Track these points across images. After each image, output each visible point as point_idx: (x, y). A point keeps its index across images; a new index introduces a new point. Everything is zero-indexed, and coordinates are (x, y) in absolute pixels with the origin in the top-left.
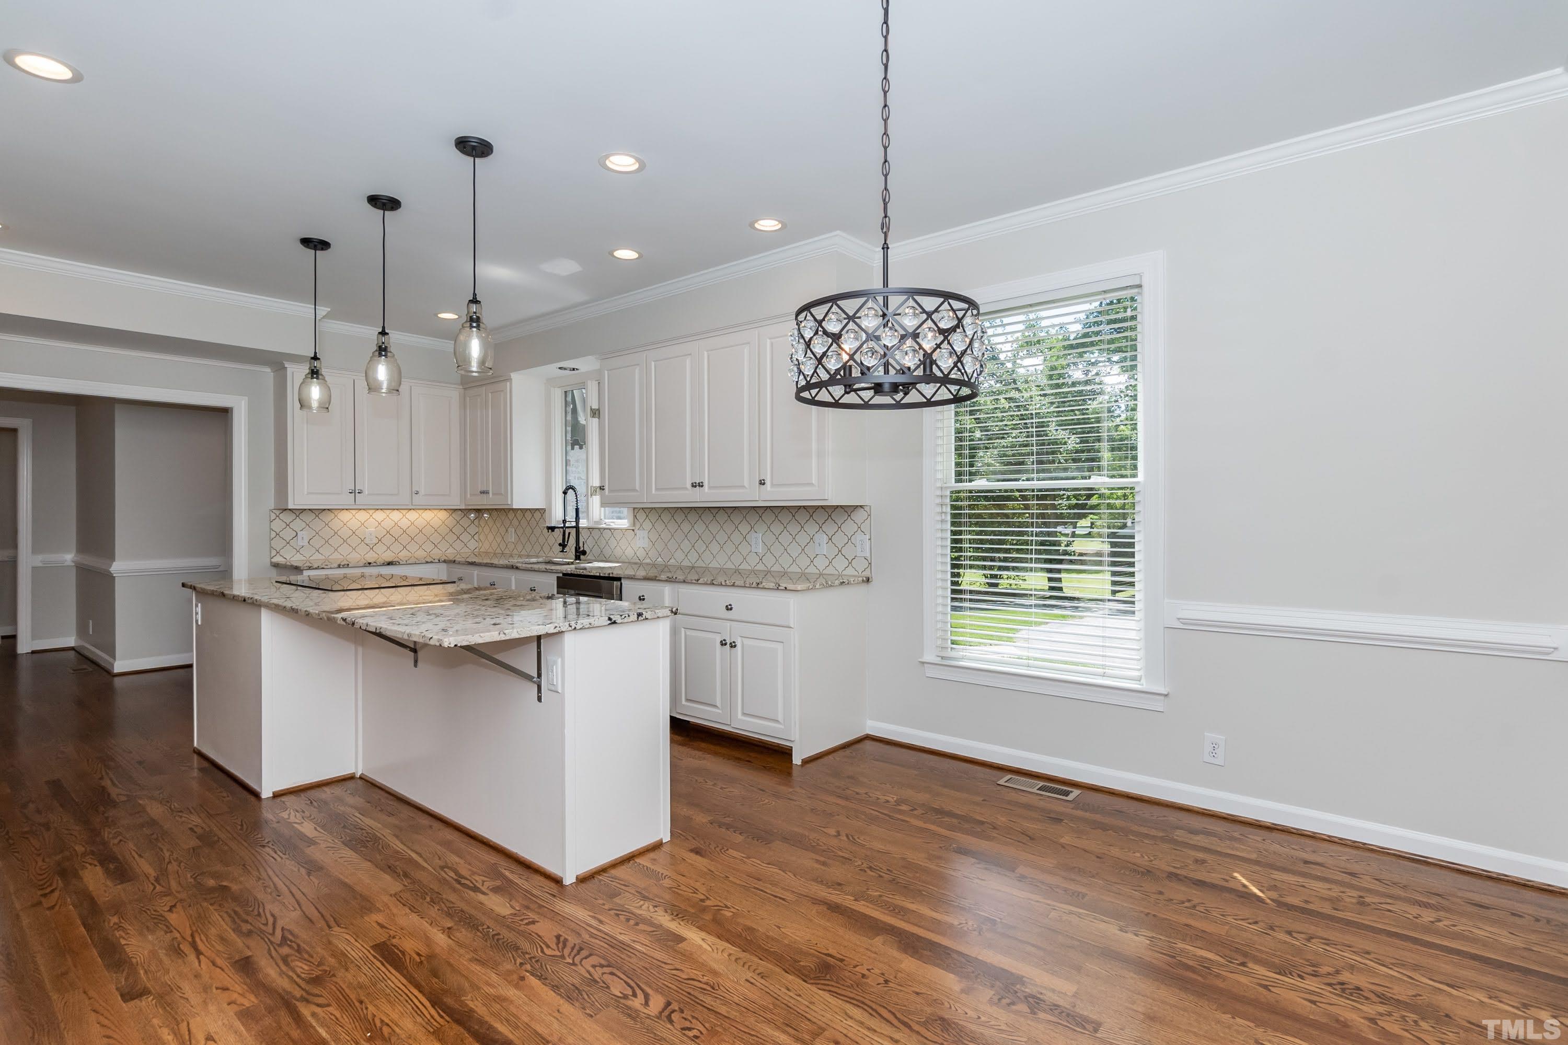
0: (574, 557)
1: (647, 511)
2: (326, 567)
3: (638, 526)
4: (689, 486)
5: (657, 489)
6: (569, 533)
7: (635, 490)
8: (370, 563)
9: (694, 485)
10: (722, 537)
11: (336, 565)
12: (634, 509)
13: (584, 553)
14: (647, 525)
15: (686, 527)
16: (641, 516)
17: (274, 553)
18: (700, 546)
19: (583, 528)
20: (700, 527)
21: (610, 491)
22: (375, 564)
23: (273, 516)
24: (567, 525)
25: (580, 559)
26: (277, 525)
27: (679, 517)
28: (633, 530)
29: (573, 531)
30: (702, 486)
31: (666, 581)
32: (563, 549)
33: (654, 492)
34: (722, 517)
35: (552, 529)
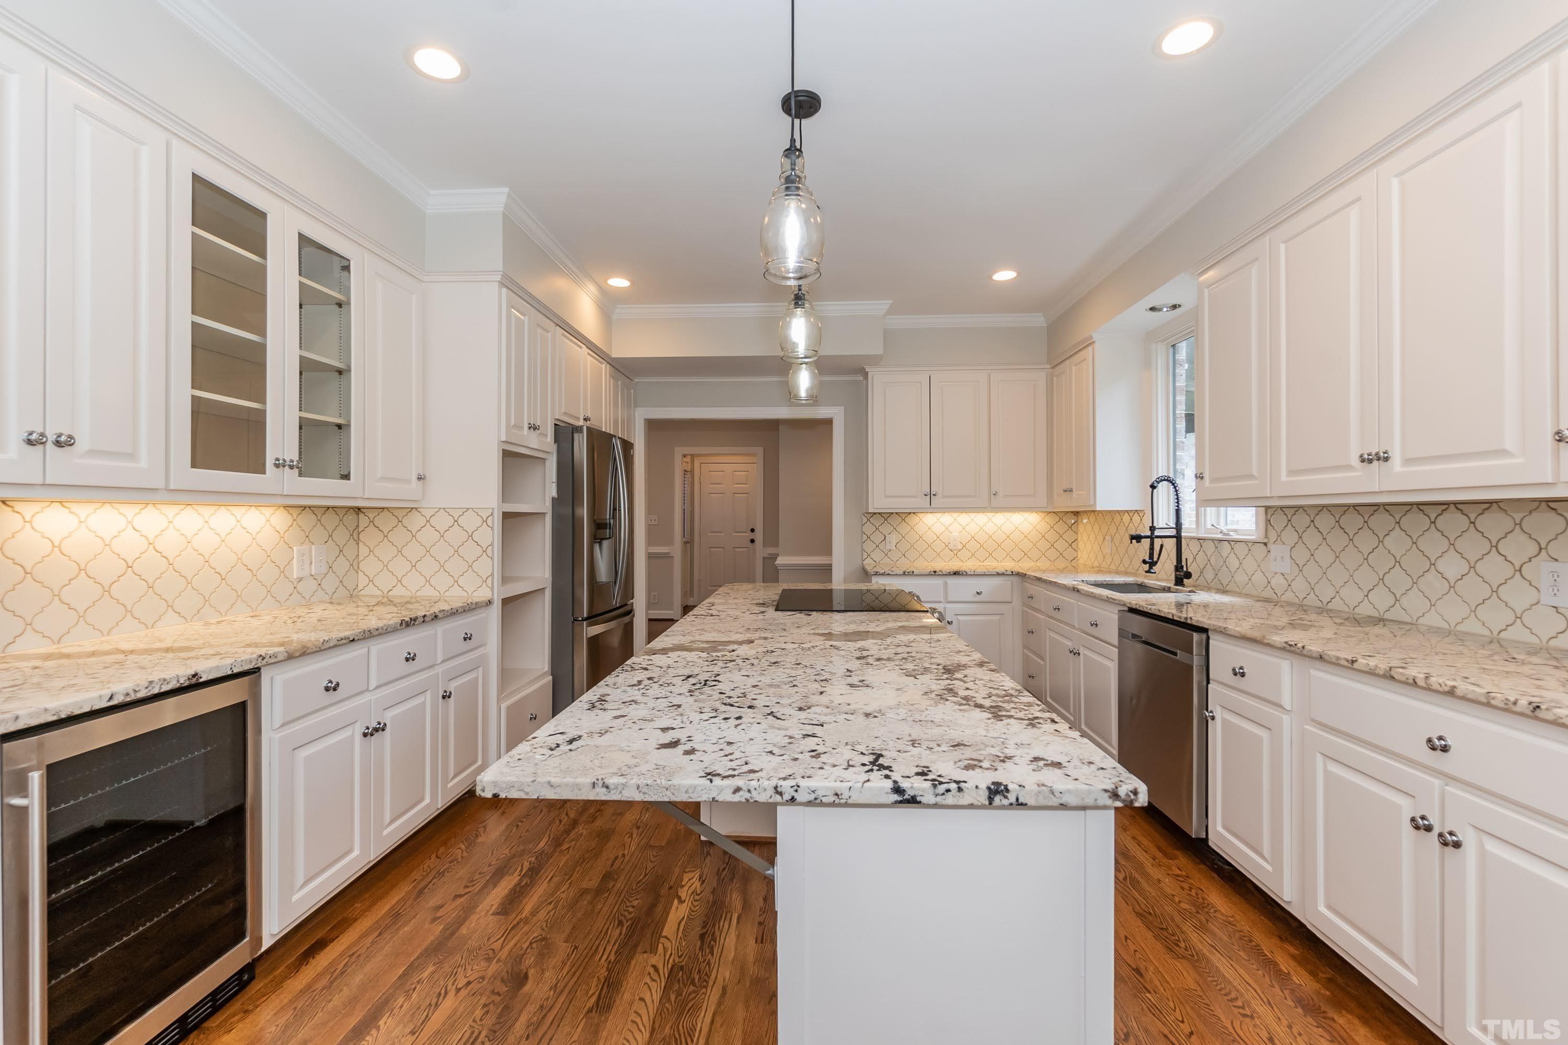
0: (1174, 582)
1: (1290, 512)
2: (891, 573)
3: (1273, 536)
4: (1355, 461)
5: (1291, 473)
6: (1162, 546)
7: (1251, 477)
8: (935, 572)
9: (1366, 460)
10: (1452, 566)
11: (901, 572)
12: (1267, 508)
13: (1188, 575)
14: (1290, 536)
15: (1366, 541)
16: (1279, 521)
17: (865, 555)
18: (1397, 578)
19: (1186, 538)
20: (1396, 542)
21: (1213, 481)
22: (941, 573)
23: (865, 520)
24: (1157, 533)
25: (1183, 585)
26: (869, 529)
27: (1352, 521)
28: (1265, 544)
29: (1170, 544)
30: (1386, 459)
31: (1283, 649)
32: (1151, 568)
33: (1284, 478)
34: (1453, 522)
35: (1138, 538)
